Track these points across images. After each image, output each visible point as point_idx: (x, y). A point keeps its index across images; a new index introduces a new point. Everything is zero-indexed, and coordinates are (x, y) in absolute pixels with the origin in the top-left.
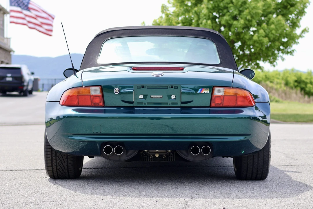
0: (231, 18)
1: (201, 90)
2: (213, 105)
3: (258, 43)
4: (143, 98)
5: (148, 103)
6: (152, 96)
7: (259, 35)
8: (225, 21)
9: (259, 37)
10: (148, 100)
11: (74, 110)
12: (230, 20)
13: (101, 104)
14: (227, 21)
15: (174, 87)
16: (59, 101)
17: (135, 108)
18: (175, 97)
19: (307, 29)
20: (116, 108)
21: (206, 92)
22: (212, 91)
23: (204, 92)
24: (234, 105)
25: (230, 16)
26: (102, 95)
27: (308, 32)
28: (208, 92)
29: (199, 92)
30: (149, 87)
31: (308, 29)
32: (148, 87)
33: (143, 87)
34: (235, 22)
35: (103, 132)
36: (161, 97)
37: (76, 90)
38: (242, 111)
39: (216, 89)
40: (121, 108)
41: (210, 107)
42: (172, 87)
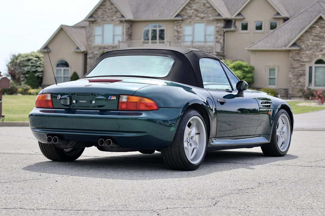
1: (111, 97)
2: (120, 108)
4: (75, 102)
5: (78, 106)
13: (52, 107)
18: (94, 103)
20: (64, 110)
21: (114, 99)
22: (119, 98)
23: (112, 99)
24: (135, 109)
26: (51, 100)
28: (115, 99)
29: (109, 99)
32: (78, 94)
33: (74, 94)
35: (47, 126)
38: (141, 114)
39: (122, 97)
41: (118, 110)
42: (92, 94)
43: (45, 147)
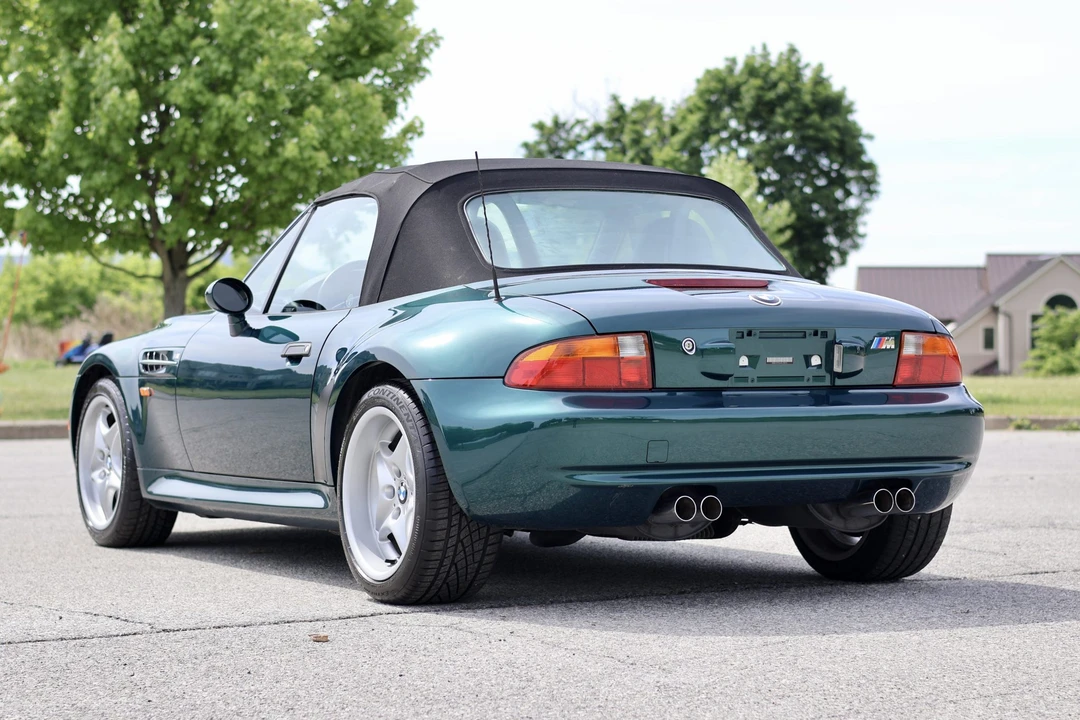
0: (204, 83)
1: (879, 342)
2: (899, 381)
3: (295, 168)
4: (747, 364)
5: (760, 379)
6: (769, 360)
7: (303, 144)
8: (184, 95)
9: (301, 149)
10: (761, 370)
11: (567, 401)
12: (200, 92)
13: (646, 383)
14: (190, 95)
15: (819, 333)
16: (503, 377)
17: (723, 393)
18: (819, 363)
19: (417, 124)
21: (888, 347)
22: (900, 344)
23: (884, 347)
24: (939, 378)
25: (201, 79)
26: (649, 356)
27: (420, 134)
28: (893, 347)
29: (874, 347)
30: (767, 334)
31: (422, 124)
32: (764, 335)
33: (750, 334)
34: (223, 100)
35: (672, 459)
36: (790, 360)
37: (563, 345)
38: (944, 397)
39: (909, 338)
40: (678, 394)
41: (893, 386)
42: (816, 333)
43: (460, 530)
